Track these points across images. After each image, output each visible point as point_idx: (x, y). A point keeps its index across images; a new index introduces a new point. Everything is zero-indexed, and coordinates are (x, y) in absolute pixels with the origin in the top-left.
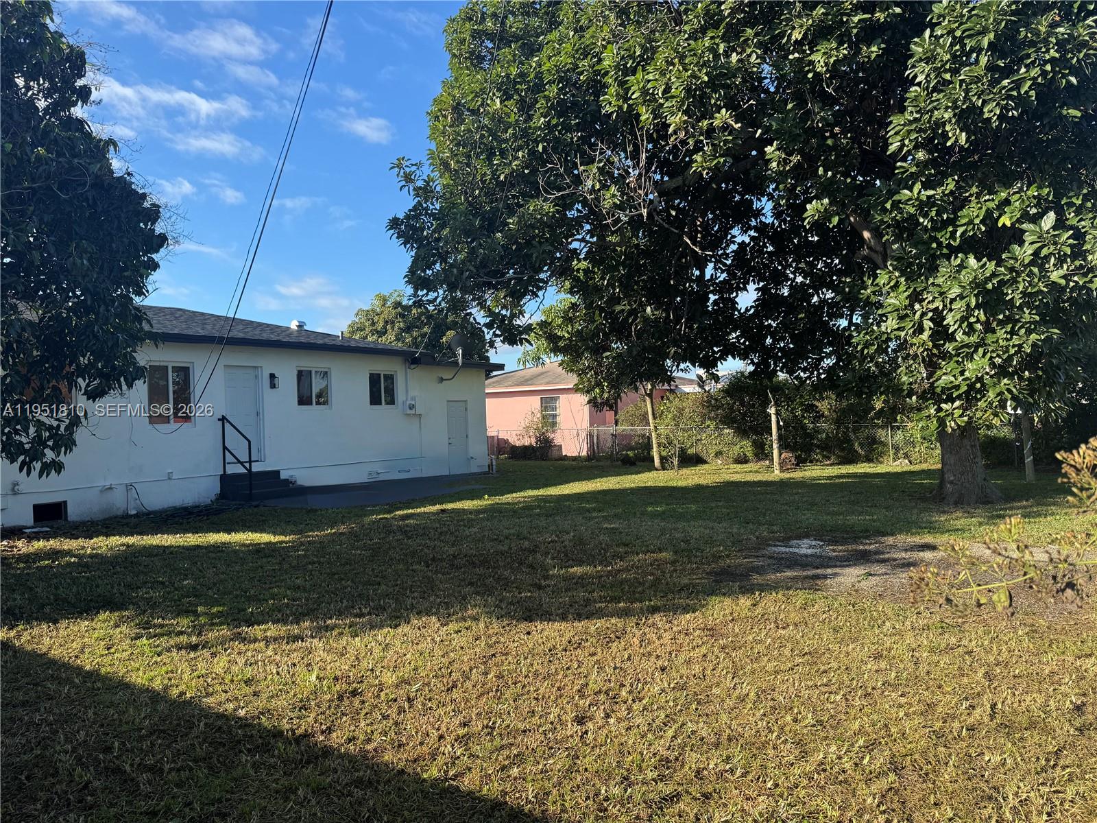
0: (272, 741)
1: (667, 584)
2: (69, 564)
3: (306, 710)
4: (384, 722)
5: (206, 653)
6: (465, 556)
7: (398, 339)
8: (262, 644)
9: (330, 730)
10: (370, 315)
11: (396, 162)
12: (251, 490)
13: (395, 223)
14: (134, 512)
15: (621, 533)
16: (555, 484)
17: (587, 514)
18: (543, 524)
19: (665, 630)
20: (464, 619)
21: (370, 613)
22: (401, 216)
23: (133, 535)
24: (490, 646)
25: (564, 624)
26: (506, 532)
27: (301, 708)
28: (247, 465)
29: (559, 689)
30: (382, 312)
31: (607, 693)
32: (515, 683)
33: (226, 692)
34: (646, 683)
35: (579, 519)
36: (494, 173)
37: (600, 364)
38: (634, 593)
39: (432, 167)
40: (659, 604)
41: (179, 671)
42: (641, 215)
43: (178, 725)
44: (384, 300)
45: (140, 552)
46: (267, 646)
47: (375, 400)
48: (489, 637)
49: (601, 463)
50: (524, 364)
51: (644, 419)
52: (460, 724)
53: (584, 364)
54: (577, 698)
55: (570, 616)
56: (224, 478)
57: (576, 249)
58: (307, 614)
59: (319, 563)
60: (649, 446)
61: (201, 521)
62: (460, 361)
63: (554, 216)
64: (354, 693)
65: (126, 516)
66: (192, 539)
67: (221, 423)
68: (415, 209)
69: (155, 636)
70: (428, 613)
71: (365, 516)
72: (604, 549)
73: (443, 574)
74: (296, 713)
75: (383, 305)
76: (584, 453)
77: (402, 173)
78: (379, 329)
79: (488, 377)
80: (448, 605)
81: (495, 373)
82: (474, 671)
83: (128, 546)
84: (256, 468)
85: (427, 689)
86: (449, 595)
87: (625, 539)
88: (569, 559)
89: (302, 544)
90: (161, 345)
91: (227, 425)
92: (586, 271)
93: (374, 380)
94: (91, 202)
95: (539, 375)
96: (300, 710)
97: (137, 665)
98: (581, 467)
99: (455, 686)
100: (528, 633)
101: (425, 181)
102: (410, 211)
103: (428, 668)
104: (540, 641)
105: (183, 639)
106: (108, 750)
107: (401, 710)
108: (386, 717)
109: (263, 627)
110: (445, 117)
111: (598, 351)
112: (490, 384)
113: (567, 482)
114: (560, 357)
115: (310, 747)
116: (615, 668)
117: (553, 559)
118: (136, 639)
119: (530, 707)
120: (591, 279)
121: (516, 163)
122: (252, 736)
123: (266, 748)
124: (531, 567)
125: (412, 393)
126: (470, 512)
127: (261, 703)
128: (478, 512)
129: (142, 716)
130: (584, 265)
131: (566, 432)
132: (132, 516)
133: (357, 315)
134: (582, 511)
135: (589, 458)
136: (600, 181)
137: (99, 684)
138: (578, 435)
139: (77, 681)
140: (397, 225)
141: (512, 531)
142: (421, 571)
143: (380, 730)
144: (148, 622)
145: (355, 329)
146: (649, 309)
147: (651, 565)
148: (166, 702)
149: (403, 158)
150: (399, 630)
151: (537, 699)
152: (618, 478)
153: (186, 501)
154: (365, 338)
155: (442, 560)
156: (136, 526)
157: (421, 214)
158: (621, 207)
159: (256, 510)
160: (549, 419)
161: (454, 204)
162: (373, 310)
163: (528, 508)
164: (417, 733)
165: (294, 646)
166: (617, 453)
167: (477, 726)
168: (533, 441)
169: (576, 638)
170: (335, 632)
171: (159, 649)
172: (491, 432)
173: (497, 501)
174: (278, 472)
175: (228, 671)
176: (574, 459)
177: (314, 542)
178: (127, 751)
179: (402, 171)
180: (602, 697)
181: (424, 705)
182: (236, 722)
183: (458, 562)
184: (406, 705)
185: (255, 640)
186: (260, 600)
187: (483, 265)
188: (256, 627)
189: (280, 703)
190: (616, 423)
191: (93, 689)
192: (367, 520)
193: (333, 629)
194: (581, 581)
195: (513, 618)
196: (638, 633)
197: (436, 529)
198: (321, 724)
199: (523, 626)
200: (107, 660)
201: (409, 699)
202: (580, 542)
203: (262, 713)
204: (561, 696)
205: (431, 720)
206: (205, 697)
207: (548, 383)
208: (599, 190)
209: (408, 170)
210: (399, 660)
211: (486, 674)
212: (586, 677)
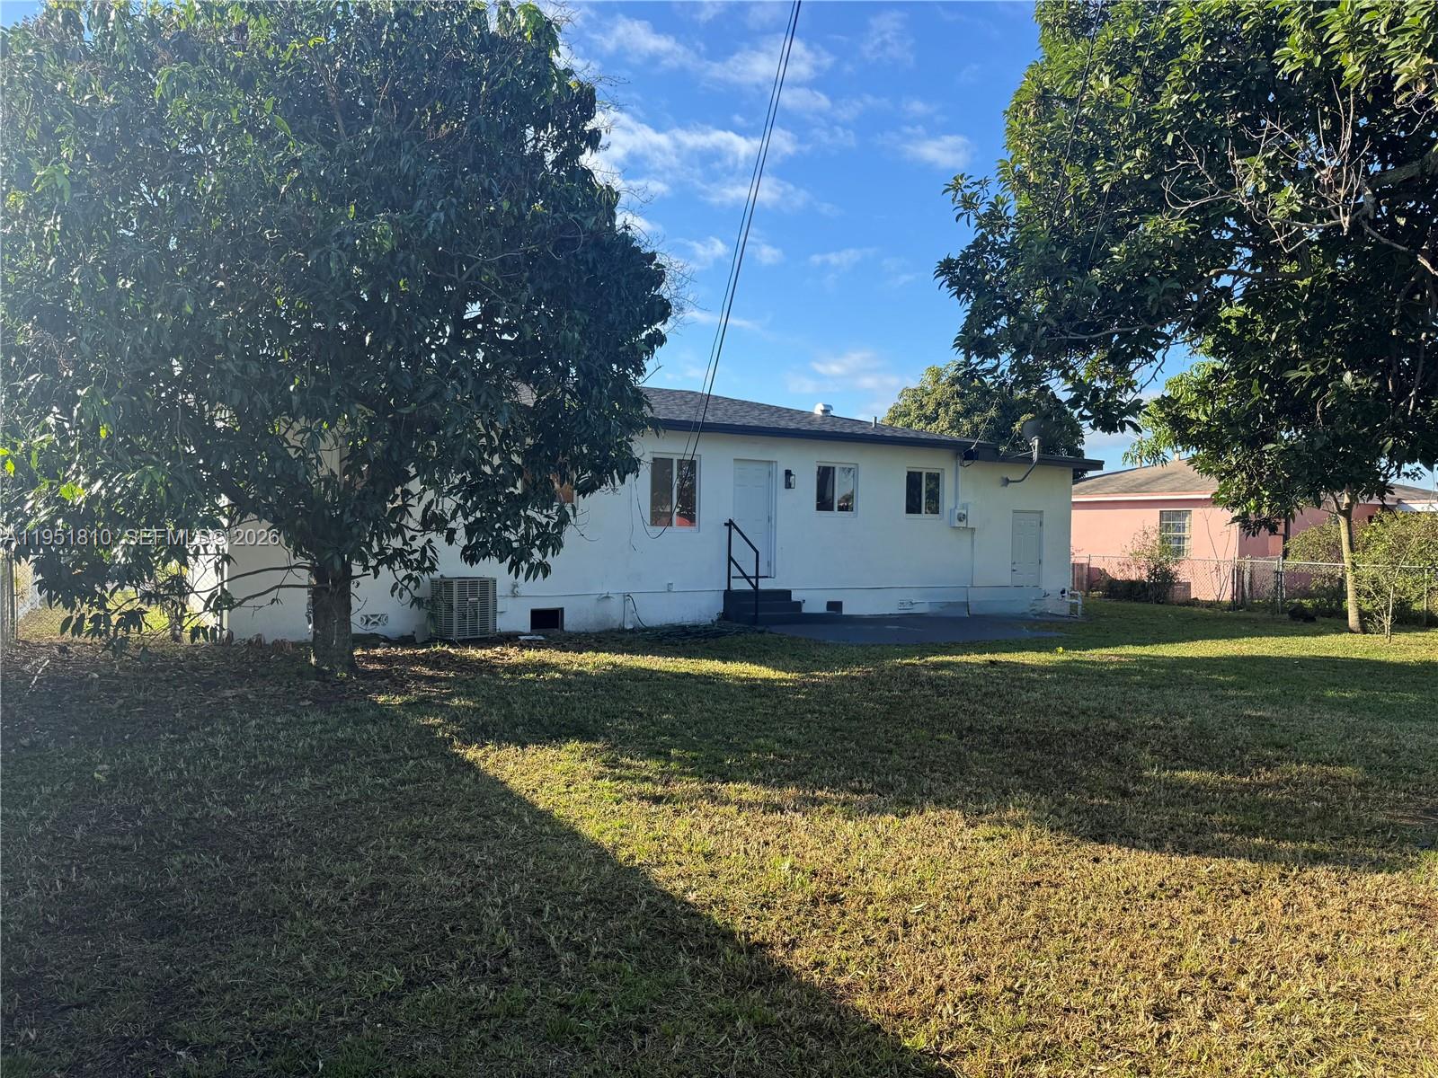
0: (719, 943)
1: (1347, 819)
2: (553, 680)
3: (769, 908)
4: (866, 949)
5: (669, 809)
6: (1017, 731)
7: (952, 427)
8: (734, 809)
9: (793, 944)
10: (918, 396)
11: (953, 182)
12: (756, 613)
13: (947, 267)
14: (629, 627)
15: (1273, 726)
16: (1172, 641)
17: (1219, 691)
18: (1144, 698)
19: (1333, 895)
20: (1000, 823)
21: (872, 791)
22: (956, 256)
23: (622, 654)
24: (1034, 870)
25: (1156, 857)
26: (1083, 703)
27: (763, 906)
28: (753, 581)
29: (1132, 956)
30: (934, 391)
31: (1213, 979)
32: (1065, 933)
33: (680, 865)
34: (1286, 975)
35: (1204, 699)
36: (1093, 182)
37: (1259, 463)
38: (1285, 825)
39: (1002, 184)
40: (1327, 849)
41: (635, 827)
42: (1340, 227)
43: (618, 897)
44: (938, 375)
45: (625, 674)
46: (739, 812)
47: (913, 507)
48: (1035, 854)
49: (1254, 615)
50: (1133, 459)
51: (1334, 551)
52: (971, 977)
53: (1229, 462)
54: (1160, 976)
55: (1168, 845)
56: (729, 595)
57: (1224, 288)
58: (794, 779)
59: (821, 712)
60: (1340, 594)
61: (697, 643)
62: (1035, 456)
63: (1187, 238)
64: (834, 899)
65: (622, 631)
66: (683, 665)
67: (727, 528)
68: (976, 244)
69: (619, 779)
70: (951, 804)
71: (887, 658)
72: (1240, 749)
73: (981, 752)
74: (756, 912)
75: (937, 382)
76: (1227, 597)
77: (959, 197)
78: (928, 413)
79: (1077, 478)
80: (980, 798)
81: (1090, 474)
82: (1005, 901)
83: (615, 665)
84: (764, 585)
85: (932, 913)
86: (984, 784)
87: (1279, 737)
88: (1176, 756)
89: (805, 685)
90: (662, 433)
91: (734, 531)
92: (1242, 321)
93: (913, 480)
94: (591, 266)
95: (1159, 479)
96: (761, 909)
97: (591, 812)
98: (1220, 619)
99: (972, 918)
100: (1096, 860)
101: (991, 204)
102: (969, 247)
103: (938, 884)
104: (1113, 875)
105: (647, 787)
106: (538, 913)
107: (893, 937)
108: (869, 942)
109: (738, 786)
110: (1026, 112)
111: (1254, 442)
112: (1081, 490)
113: (1192, 639)
114: (1194, 451)
115: (763, 963)
116: (1233, 941)
117: (1153, 753)
118: (598, 779)
119: (1081, 974)
120: (1249, 332)
121: (1130, 165)
122: (697, 930)
123: (711, 952)
124: (1117, 760)
125: (962, 500)
126: (1033, 669)
127: (715, 889)
128: (1045, 670)
129: (583, 877)
130: (1239, 311)
131: (1200, 564)
132: (628, 631)
133: (901, 396)
134: (1209, 686)
135: (1234, 606)
136: (1267, 179)
137: (547, 829)
138: (1218, 569)
139: (526, 820)
140: (950, 268)
141: (1093, 704)
142: (951, 743)
143: (858, 960)
144: (615, 760)
145: (896, 414)
146: (1348, 377)
147: (1322, 784)
148: (612, 864)
149: (963, 175)
150: (907, 821)
151: (1095, 964)
152: (1281, 640)
153: (685, 619)
154: (909, 426)
155: (981, 732)
156: (629, 643)
157: (984, 251)
158: (1303, 216)
159: (759, 636)
160: (1172, 542)
161: (1032, 233)
162: (922, 389)
163: (1122, 673)
164: (908, 975)
165: (771, 818)
166: (1283, 601)
167: (995, 987)
168: (1144, 575)
169: (1174, 881)
170: (824, 809)
171: (620, 795)
172: (1079, 557)
173: (1076, 657)
174: (788, 593)
175: (688, 837)
176: (1210, 605)
177: (819, 685)
178: (558, 918)
179: (960, 193)
180: (1203, 983)
181: (924, 936)
182: (683, 908)
183: (1005, 737)
184: (900, 931)
185: (727, 802)
186: (741, 751)
187: (1070, 316)
188: (731, 784)
189: (739, 894)
190: (1285, 555)
191: (541, 833)
192: (888, 663)
193: (821, 804)
194: (1194, 794)
195: (1075, 833)
196: (1283, 892)
197: (979, 688)
198: (785, 932)
199: (1090, 848)
200: (563, 800)
201: (906, 922)
202: (1201, 732)
203: (715, 903)
204: (1134, 968)
205: (931, 960)
206: (656, 866)
207: (1173, 490)
208: (1266, 193)
209: (968, 192)
210: (902, 863)
211: (1022, 909)
212: (1181, 945)
